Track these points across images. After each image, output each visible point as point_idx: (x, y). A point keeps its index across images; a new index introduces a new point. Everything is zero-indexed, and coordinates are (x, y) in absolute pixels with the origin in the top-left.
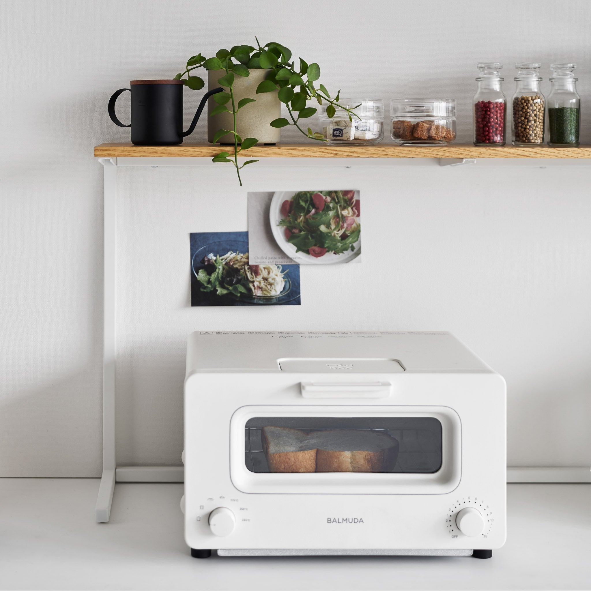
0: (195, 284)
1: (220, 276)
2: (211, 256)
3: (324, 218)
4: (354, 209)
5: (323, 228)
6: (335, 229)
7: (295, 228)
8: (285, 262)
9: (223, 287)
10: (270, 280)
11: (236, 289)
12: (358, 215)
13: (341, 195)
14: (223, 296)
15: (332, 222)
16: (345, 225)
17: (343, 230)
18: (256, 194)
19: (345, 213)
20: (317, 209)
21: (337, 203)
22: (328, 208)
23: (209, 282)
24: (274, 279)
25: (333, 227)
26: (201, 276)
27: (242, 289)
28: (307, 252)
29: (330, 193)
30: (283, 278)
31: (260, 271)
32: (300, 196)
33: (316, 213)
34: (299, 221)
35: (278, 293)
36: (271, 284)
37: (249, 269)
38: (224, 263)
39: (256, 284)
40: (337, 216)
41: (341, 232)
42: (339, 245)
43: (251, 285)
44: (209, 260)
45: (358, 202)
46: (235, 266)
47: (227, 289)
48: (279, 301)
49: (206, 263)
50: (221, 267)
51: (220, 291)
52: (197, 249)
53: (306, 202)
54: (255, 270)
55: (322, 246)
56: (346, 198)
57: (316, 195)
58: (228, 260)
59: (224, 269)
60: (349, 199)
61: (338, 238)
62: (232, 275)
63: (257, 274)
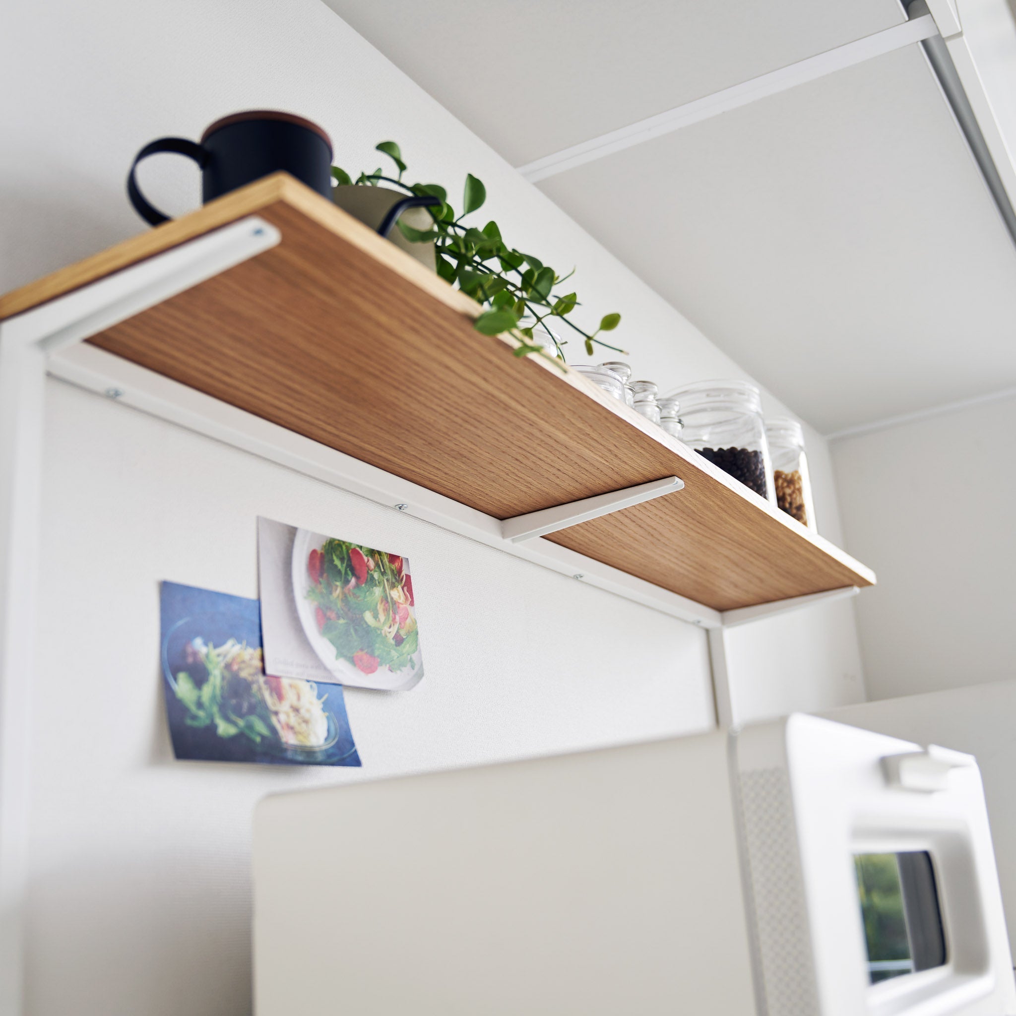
1: (218, 692)
2: (198, 644)
3: (369, 598)
4: (405, 590)
5: (369, 618)
6: (384, 623)
7: (330, 609)
8: (321, 676)
9: (227, 719)
11: (250, 725)
12: (412, 604)
13: (386, 560)
14: (229, 740)
16: (397, 618)
19: (395, 595)
20: (358, 577)
21: (382, 575)
22: (372, 581)
23: (200, 704)
24: (308, 711)
25: (382, 617)
26: (183, 688)
27: (259, 727)
28: (353, 662)
29: (372, 553)
31: (284, 691)
32: (333, 546)
33: (358, 586)
34: (335, 596)
35: (321, 738)
36: (306, 722)
37: (266, 682)
38: (222, 664)
39: (282, 717)
40: (386, 600)
41: (394, 632)
43: (274, 720)
44: (195, 653)
45: (408, 577)
46: (242, 675)
47: (234, 724)
51: (223, 727)
52: (173, 622)
53: (342, 560)
54: (277, 687)
55: (371, 653)
56: (393, 567)
57: (355, 551)
58: (229, 659)
59: (223, 678)
60: (396, 570)
61: (390, 640)
62: (239, 690)
63: (279, 694)
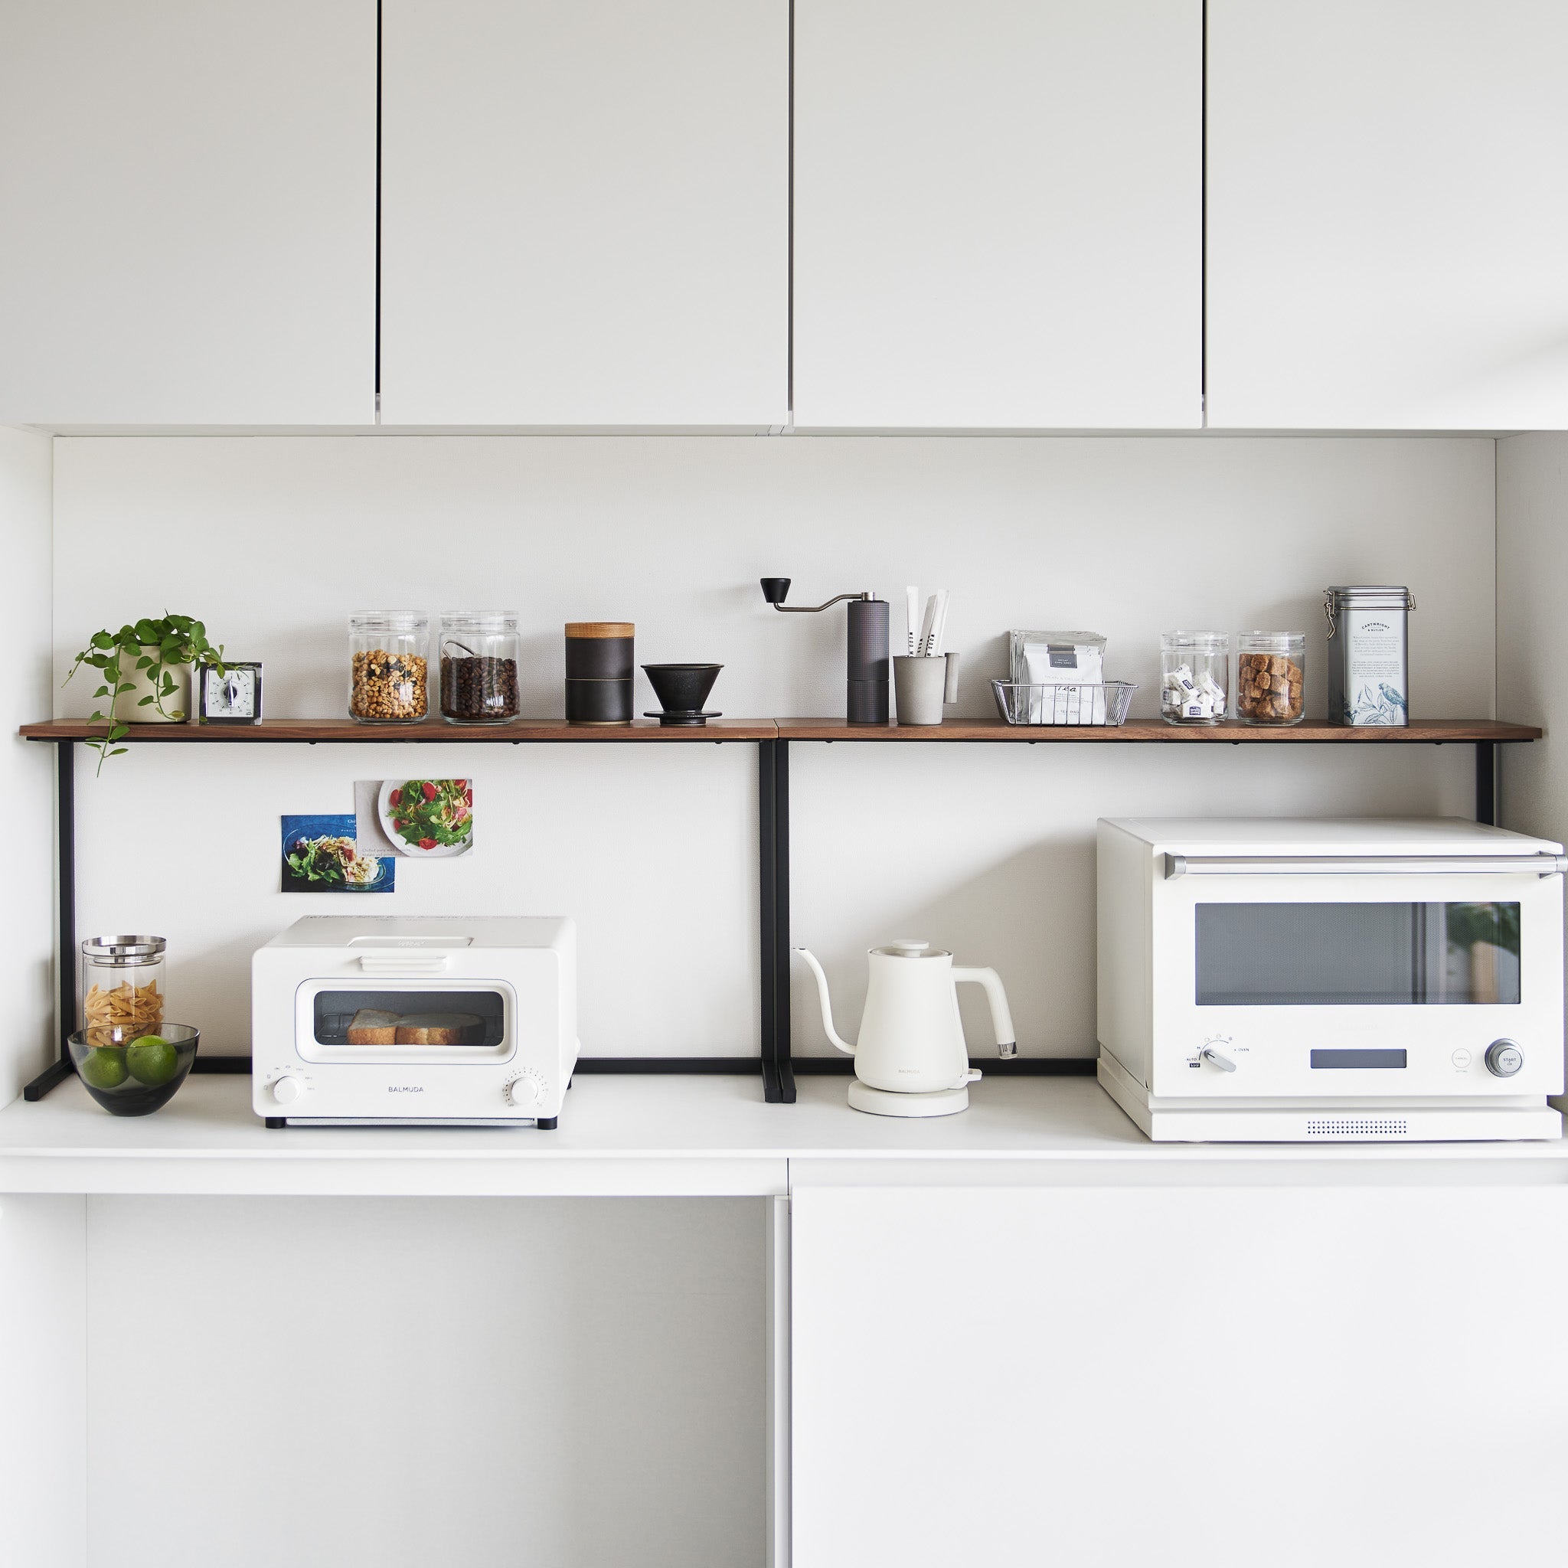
0: (286, 868)
1: (312, 861)
2: (303, 840)
3: (435, 809)
4: (466, 798)
5: (433, 819)
6: (445, 820)
7: (404, 819)
9: (315, 872)
10: (364, 866)
11: (328, 875)
12: (470, 806)
13: (452, 784)
14: (315, 881)
15: (443, 813)
16: (457, 816)
17: (455, 821)
18: (363, 783)
19: (456, 803)
20: (428, 799)
21: (448, 793)
22: (439, 798)
23: (301, 867)
24: (368, 865)
25: (444, 817)
26: (293, 860)
27: (334, 875)
28: (418, 844)
29: (441, 782)
30: (378, 864)
31: (354, 857)
32: (410, 785)
33: (427, 803)
34: (409, 811)
35: (372, 879)
36: (364, 870)
37: (342, 853)
38: (316, 848)
39: (349, 869)
40: (448, 807)
41: (452, 823)
42: (450, 836)
43: (344, 871)
44: (301, 844)
45: (470, 791)
46: (328, 851)
47: (319, 874)
48: (372, 888)
49: (298, 848)
50: (313, 852)
51: (312, 877)
52: (289, 832)
53: (416, 791)
55: (432, 838)
56: (458, 787)
57: (427, 785)
58: (320, 845)
59: (316, 854)
60: (461, 789)
61: (449, 828)
62: (325, 859)
63: (350, 859)
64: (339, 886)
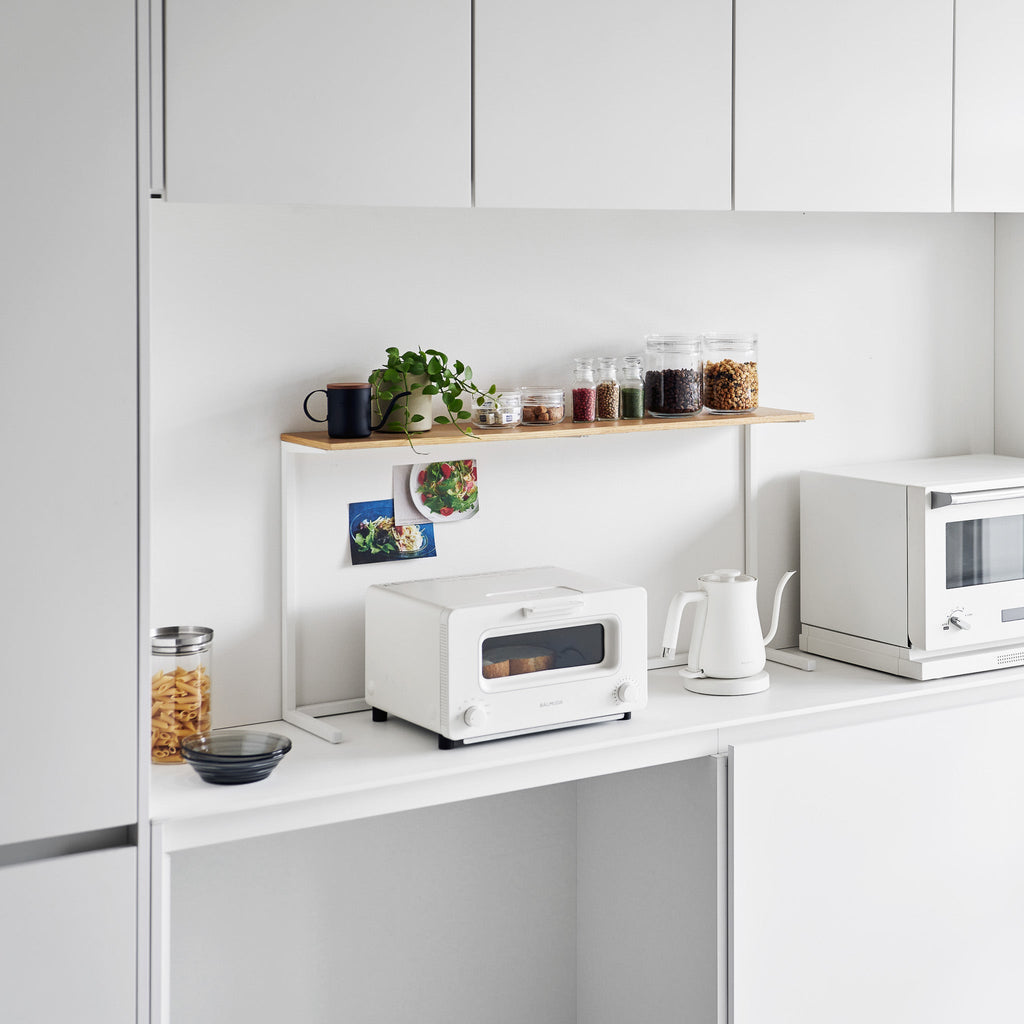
0: (354, 546)
1: (373, 537)
2: (365, 522)
4: (472, 475)
5: (450, 492)
6: (459, 492)
8: (422, 522)
9: (376, 547)
10: (411, 538)
11: (386, 547)
12: (476, 480)
13: (462, 464)
14: (376, 554)
15: (457, 486)
16: (467, 488)
17: (465, 492)
18: (399, 467)
19: (466, 478)
21: (459, 471)
23: (365, 544)
24: (414, 537)
25: (457, 490)
26: (358, 539)
27: (390, 547)
28: (439, 512)
29: (454, 463)
30: (422, 535)
32: (432, 466)
33: (445, 480)
36: (412, 541)
38: (375, 527)
39: (401, 542)
40: (460, 482)
41: (464, 495)
42: (463, 504)
43: (397, 543)
44: (364, 525)
45: (475, 468)
46: (384, 529)
47: (379, 548)
48: (420, 554)
49: (361, 528)
50: (373, 530)
51: (374, 550)
52: (354, 517)
54: (399, 530)
55: (450, 507)
56: (466, 466)
57: (444, 465)
58: (378, 524)
59: (376, 532)
60: (468, 467)
61: (461, 499)
62: (382, 536)
63: (401, 534)
64: (395, 556)
